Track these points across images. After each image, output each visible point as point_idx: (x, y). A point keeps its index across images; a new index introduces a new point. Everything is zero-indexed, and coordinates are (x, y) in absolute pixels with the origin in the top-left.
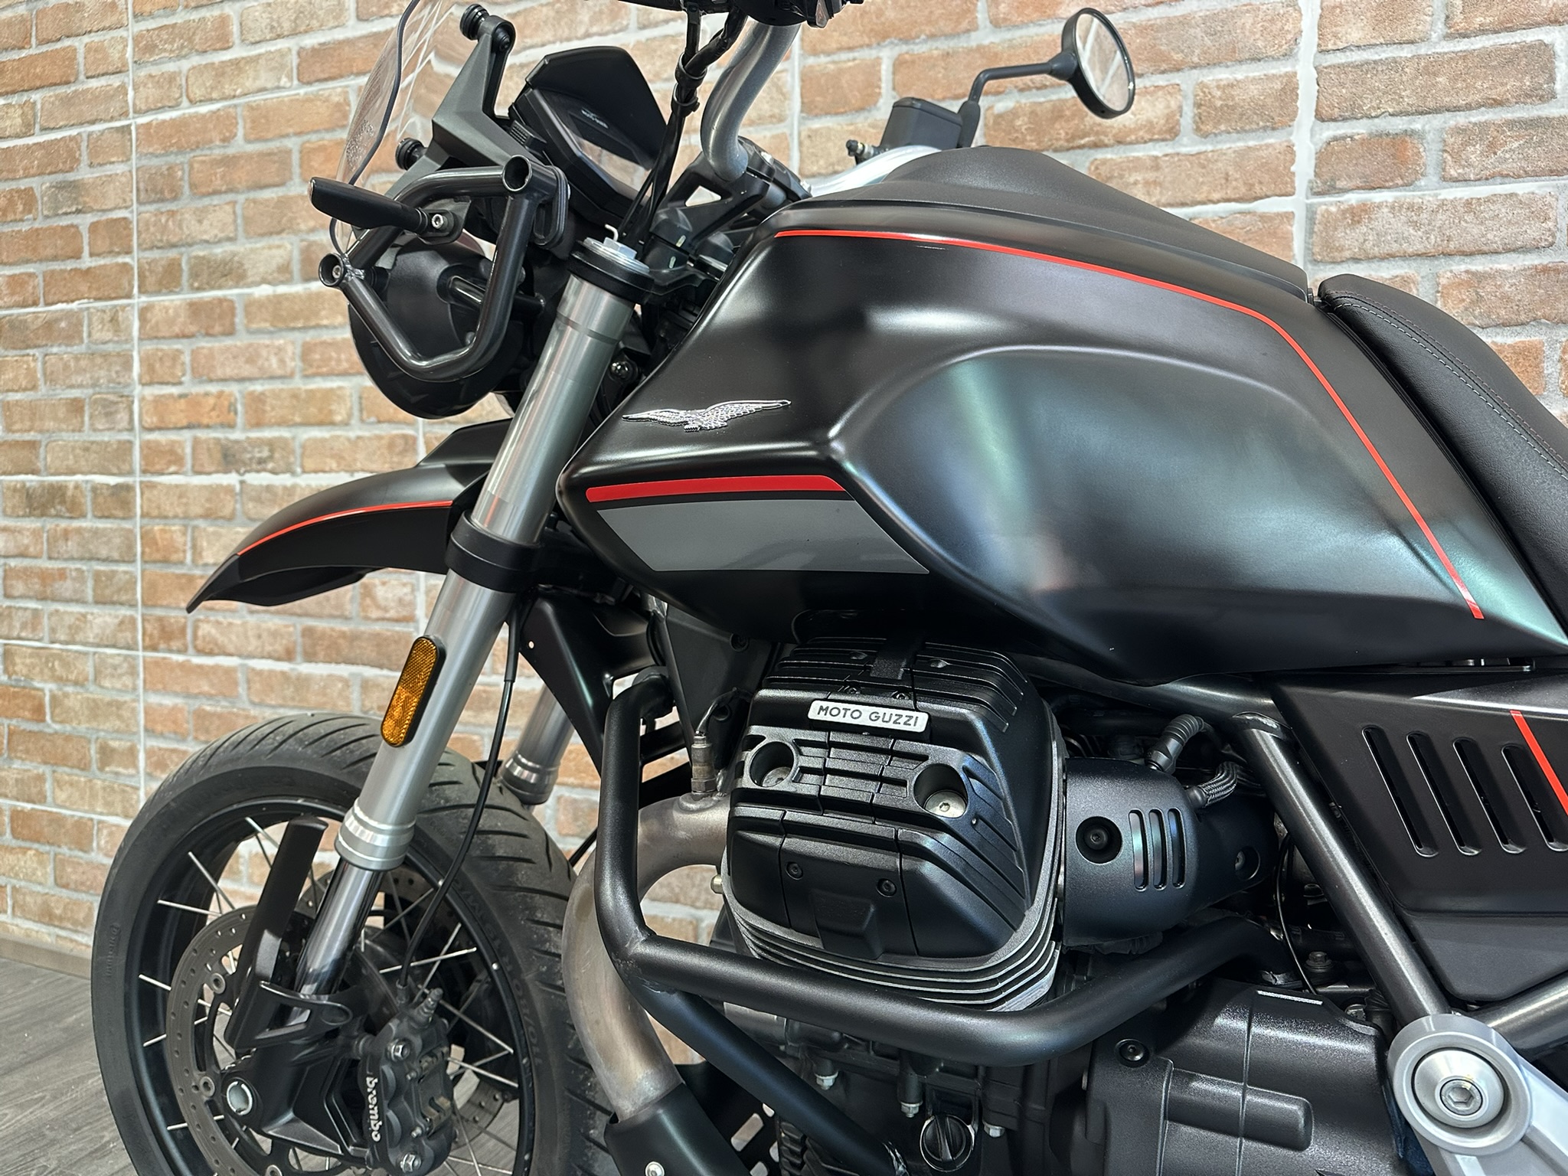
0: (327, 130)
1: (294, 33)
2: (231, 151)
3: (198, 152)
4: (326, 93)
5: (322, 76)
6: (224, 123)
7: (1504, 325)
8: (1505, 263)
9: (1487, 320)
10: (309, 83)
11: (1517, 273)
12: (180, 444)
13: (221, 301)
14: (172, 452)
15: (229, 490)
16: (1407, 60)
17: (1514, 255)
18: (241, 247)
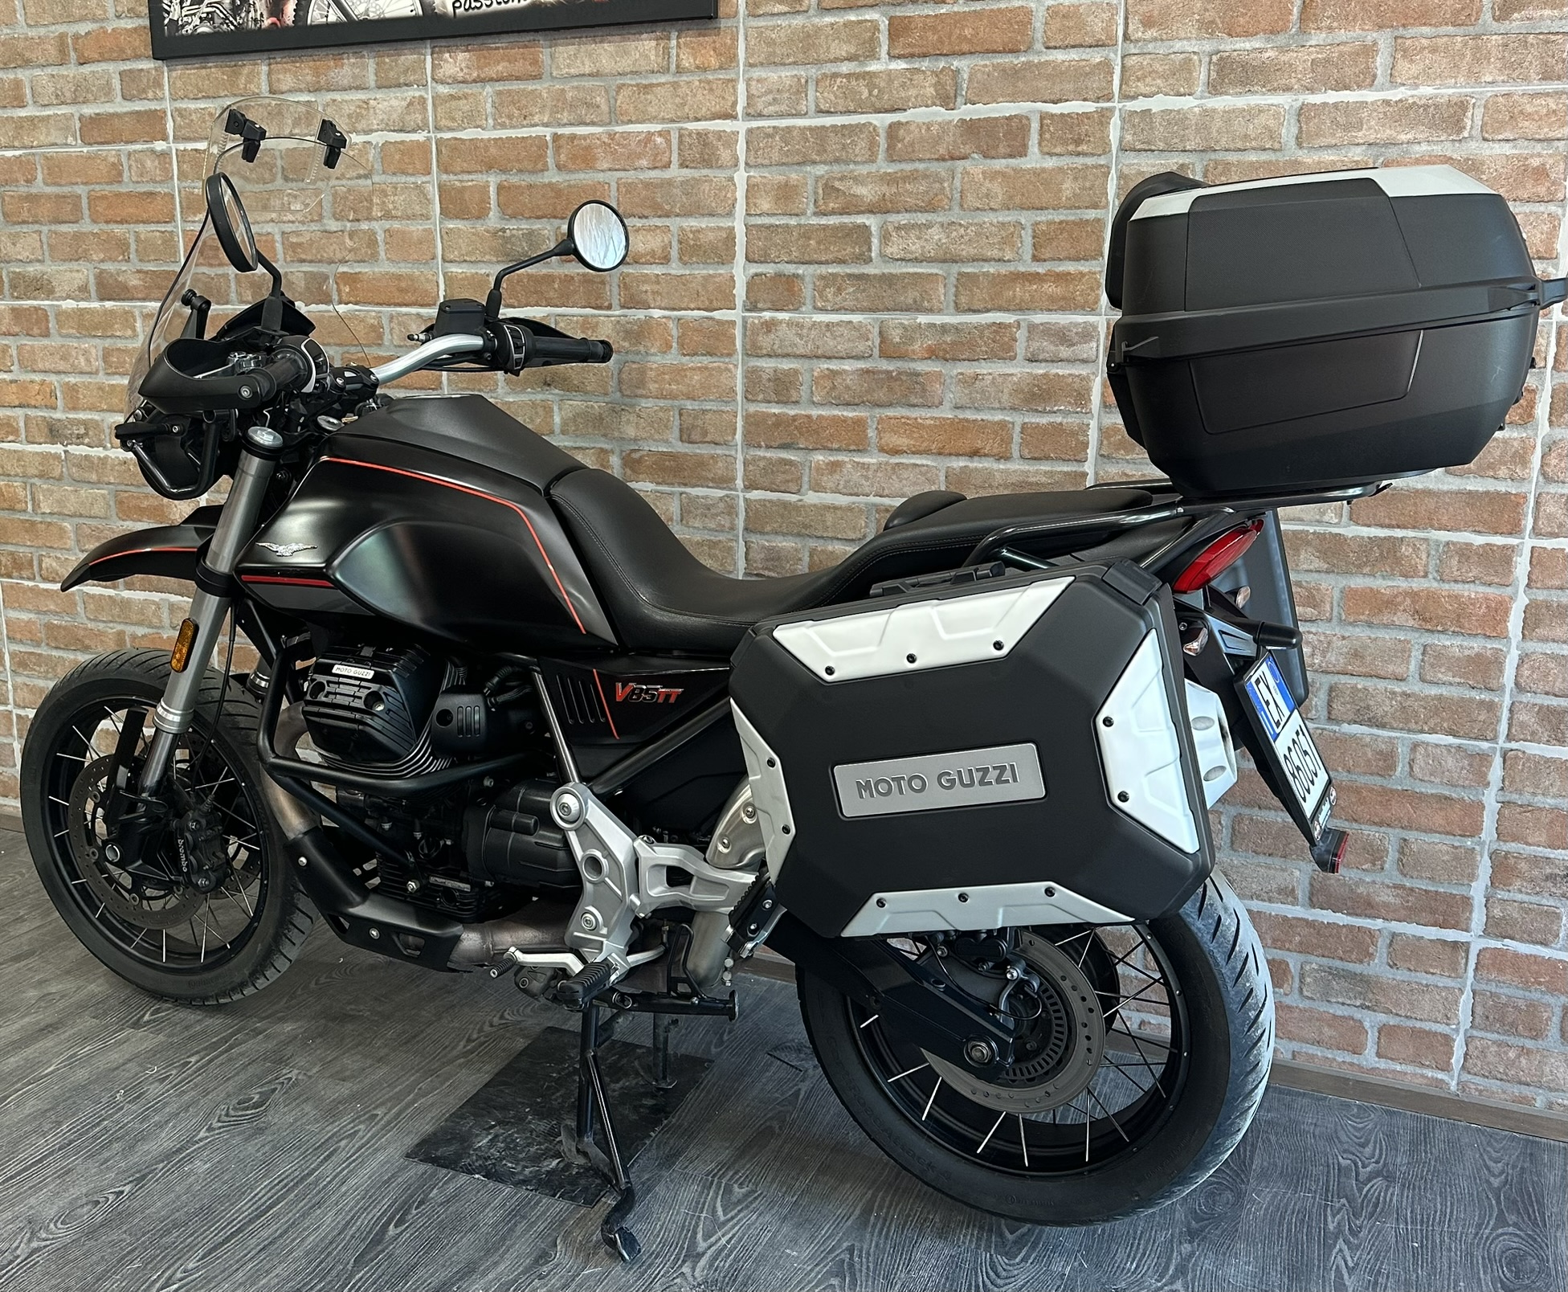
0: (107, 183)
1: (75, 102)
2: (34, 191)
3: (7, 188)
4: (104, 154)
5: (99, 140)
6: (25, 167)
7: (848, 404)
8: (848, 366)
9: (838, 402)
10: (90, 144)
11: (853, 372)
12: (16, 419)
13: (37, 309)
14: (9, 425)
15: (56, 457)
16: (795, 226)
17: (851, 361)
18: (49, 268)
